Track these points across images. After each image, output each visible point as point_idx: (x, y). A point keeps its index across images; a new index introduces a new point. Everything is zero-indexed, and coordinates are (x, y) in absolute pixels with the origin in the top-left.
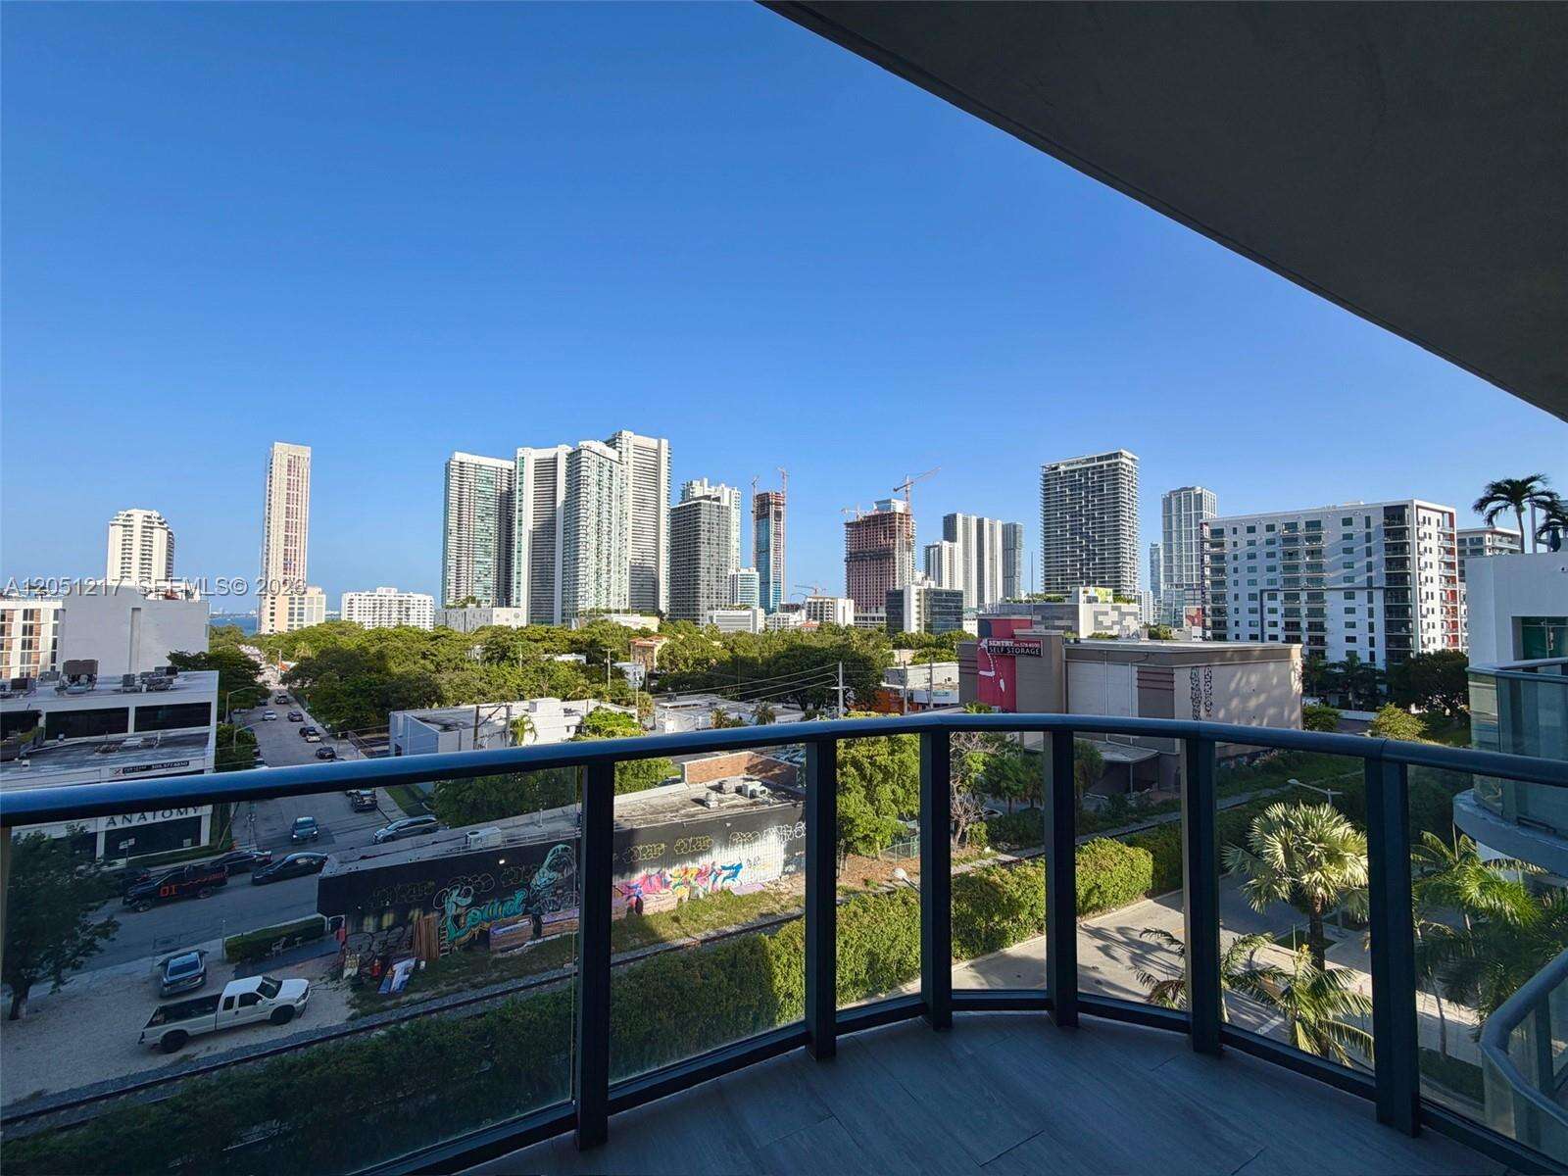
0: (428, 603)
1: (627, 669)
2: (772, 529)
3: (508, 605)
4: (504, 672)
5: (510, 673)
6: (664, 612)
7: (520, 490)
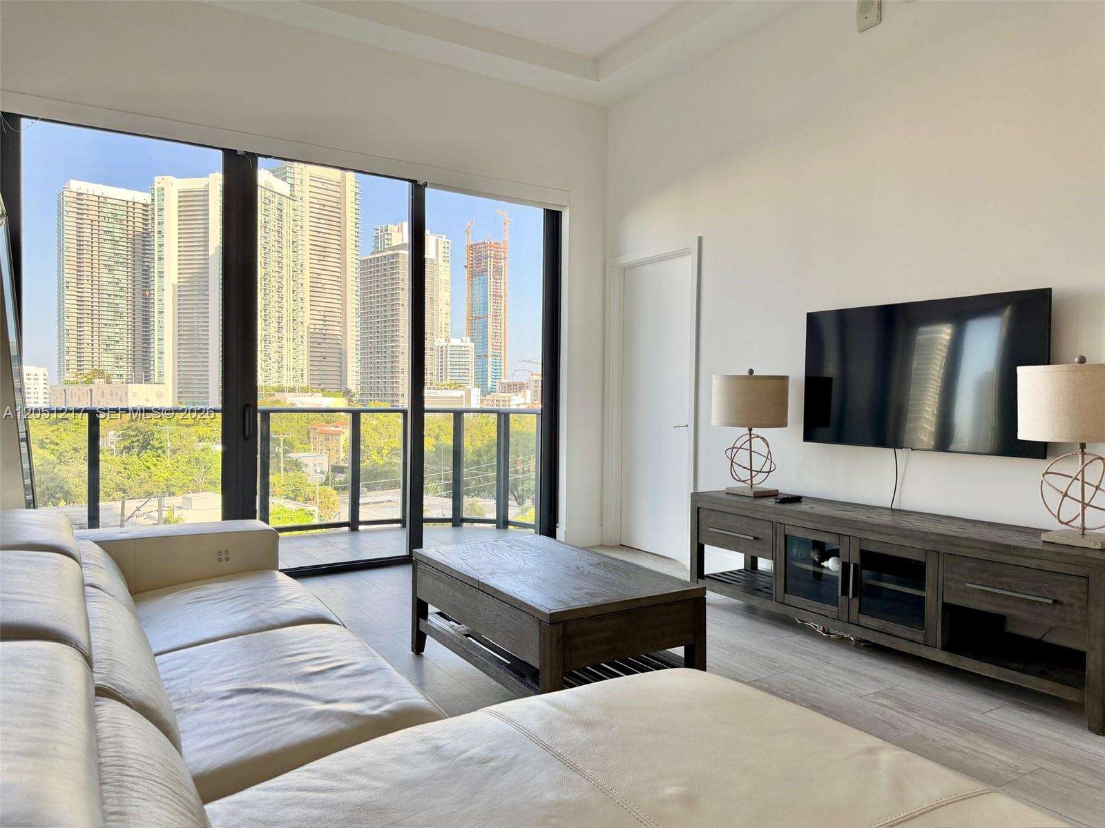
0: (41, 377)
1: (305, 461)
2: (491, 291)
3: (147, 380)
4: (148, 464)
5: (155, 465)
6: (354, 391)
7: (159, 232)
